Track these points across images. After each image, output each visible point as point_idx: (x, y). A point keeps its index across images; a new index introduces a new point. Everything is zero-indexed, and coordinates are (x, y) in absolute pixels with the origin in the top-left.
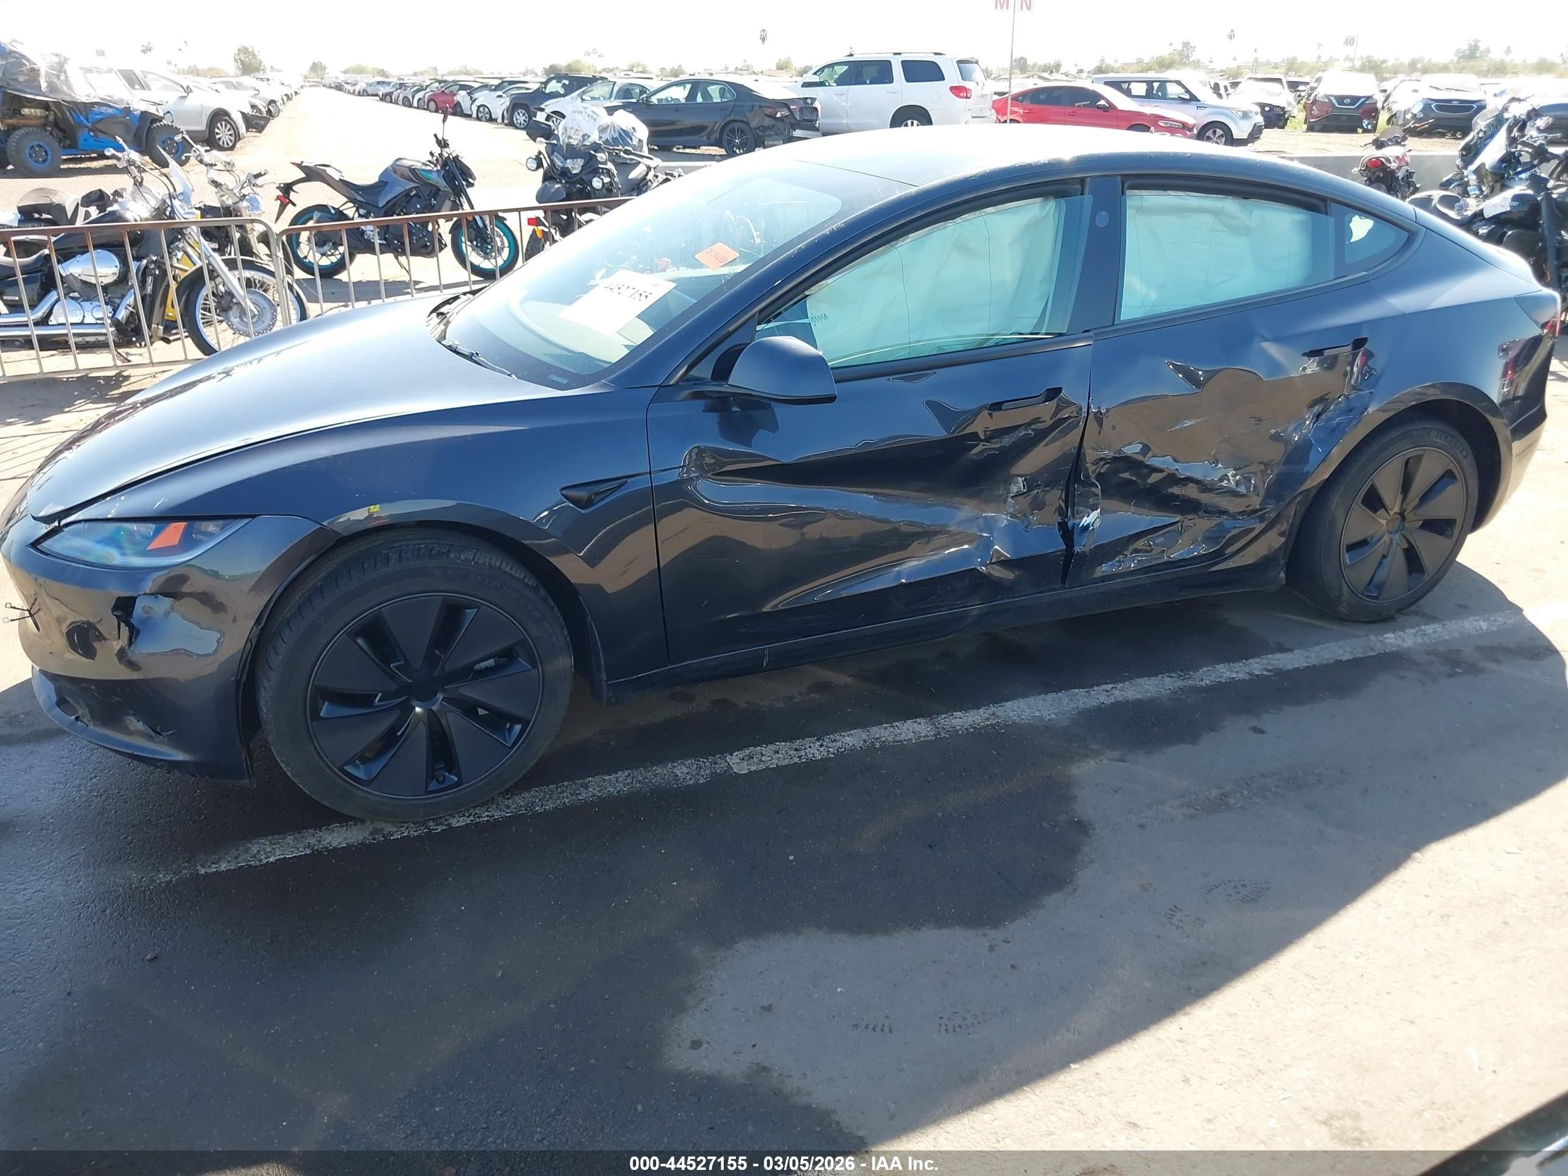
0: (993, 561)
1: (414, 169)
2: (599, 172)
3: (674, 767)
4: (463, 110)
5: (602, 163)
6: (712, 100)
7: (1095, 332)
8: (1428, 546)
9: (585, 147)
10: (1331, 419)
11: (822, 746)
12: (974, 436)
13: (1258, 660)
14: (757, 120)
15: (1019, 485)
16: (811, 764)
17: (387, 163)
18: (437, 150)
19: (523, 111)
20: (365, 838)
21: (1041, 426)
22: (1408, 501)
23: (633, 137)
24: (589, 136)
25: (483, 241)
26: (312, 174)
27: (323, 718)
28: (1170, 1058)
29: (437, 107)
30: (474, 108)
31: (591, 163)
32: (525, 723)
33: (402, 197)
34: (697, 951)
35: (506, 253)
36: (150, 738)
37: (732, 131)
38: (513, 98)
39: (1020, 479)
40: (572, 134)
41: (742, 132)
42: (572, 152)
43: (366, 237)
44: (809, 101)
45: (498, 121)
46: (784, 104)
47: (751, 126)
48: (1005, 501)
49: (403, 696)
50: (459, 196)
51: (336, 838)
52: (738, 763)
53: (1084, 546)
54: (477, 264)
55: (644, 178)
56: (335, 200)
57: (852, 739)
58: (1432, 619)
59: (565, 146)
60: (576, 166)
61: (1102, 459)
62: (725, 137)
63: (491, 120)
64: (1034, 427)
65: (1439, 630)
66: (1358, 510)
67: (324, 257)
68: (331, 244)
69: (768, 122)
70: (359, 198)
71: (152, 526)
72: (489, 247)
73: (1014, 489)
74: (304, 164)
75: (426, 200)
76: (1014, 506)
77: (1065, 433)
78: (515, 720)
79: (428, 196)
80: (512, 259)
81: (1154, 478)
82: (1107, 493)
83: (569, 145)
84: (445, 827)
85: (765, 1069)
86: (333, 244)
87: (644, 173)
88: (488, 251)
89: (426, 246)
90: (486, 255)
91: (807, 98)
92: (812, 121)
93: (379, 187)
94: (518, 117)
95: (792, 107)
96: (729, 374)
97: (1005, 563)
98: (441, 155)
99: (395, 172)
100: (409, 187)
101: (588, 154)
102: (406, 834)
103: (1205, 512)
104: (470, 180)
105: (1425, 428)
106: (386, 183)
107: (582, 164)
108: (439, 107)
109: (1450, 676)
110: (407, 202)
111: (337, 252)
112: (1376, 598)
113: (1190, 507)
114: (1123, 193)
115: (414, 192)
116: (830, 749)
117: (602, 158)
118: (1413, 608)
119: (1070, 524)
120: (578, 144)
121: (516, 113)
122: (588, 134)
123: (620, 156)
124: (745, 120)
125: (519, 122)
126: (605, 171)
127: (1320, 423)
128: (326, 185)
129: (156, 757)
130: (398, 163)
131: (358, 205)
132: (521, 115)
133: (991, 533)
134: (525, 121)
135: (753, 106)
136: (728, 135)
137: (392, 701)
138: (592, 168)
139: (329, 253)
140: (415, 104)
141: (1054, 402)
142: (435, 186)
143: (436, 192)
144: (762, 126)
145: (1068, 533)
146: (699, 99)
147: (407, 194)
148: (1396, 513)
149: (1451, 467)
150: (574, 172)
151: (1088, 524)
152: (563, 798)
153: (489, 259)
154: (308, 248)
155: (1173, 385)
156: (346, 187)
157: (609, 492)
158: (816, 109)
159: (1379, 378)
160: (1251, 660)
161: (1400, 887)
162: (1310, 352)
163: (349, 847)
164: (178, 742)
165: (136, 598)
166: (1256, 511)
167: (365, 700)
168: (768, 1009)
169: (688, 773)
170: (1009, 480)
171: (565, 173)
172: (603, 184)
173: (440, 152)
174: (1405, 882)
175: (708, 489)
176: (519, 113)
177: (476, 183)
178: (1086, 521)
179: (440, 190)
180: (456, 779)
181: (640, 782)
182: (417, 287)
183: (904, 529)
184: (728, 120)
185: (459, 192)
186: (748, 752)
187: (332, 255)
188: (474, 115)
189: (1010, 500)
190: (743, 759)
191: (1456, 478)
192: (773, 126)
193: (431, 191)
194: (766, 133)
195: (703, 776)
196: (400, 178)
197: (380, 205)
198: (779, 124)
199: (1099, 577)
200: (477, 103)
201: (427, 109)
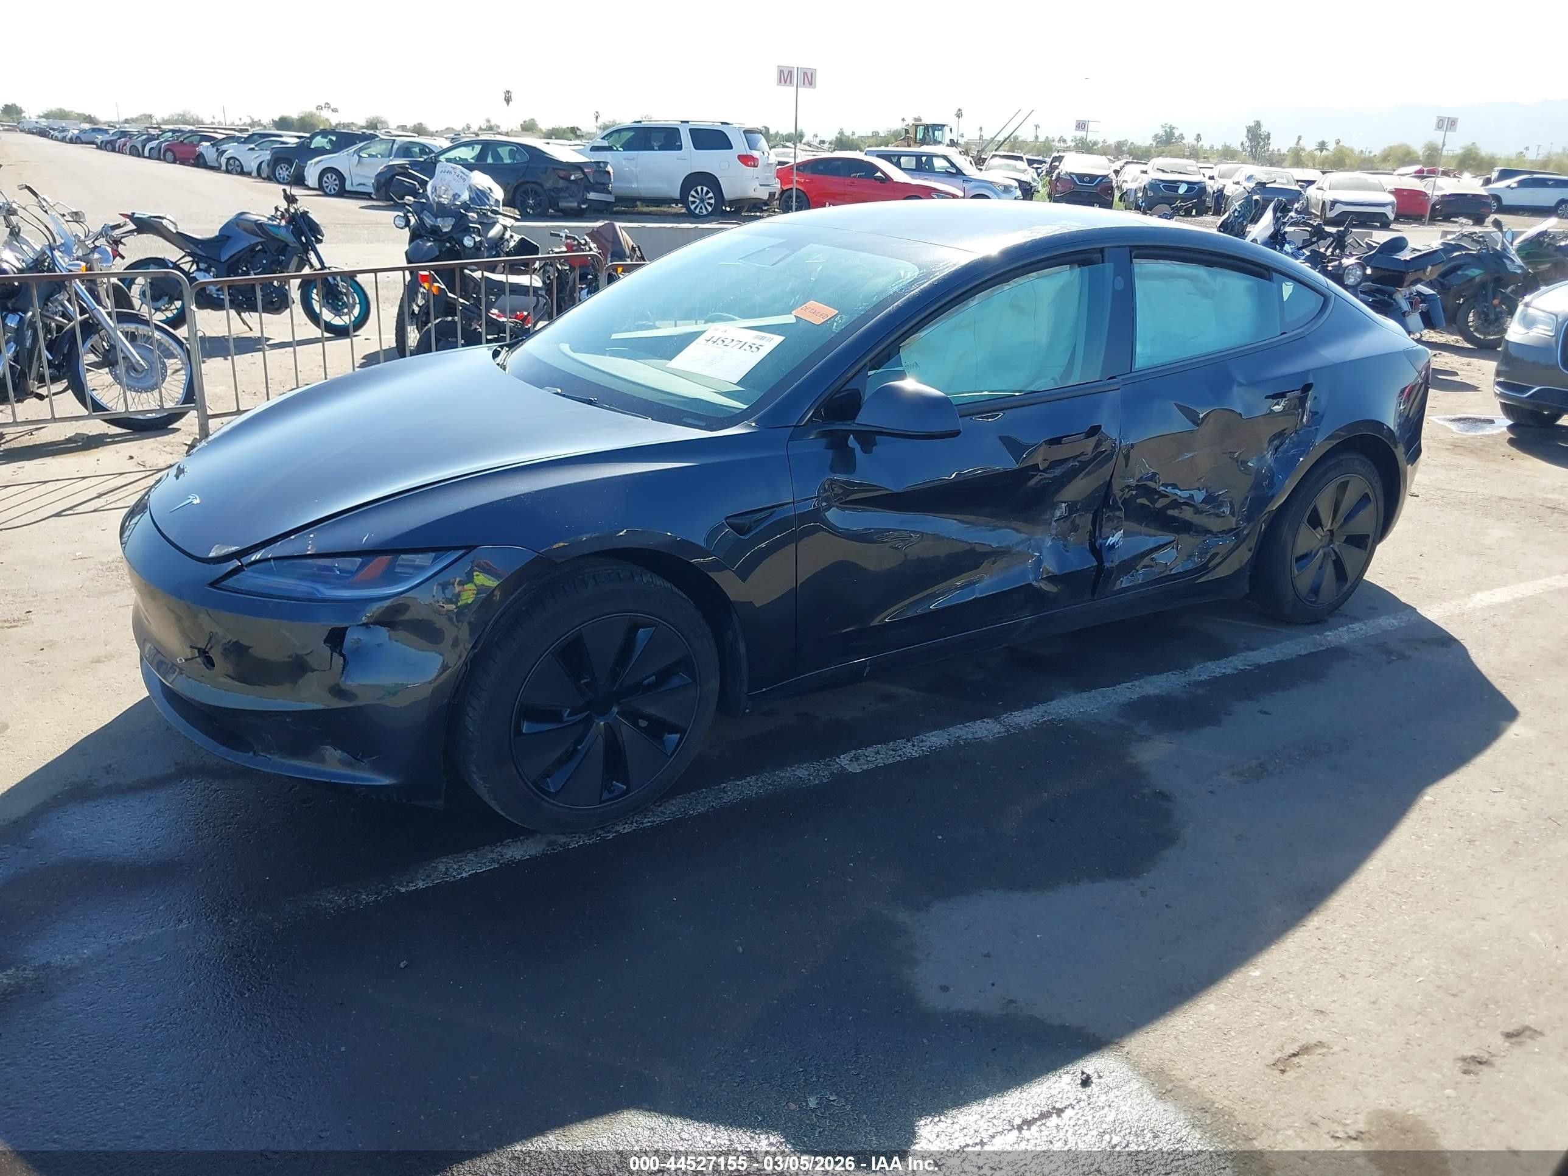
0: (1045, 576)
1: (261, 223)
2: (470, 231)
3: (794, 771)
4: (206, 162)
5: (472, 223)
6: (502, 161)
7: (1122, 377)
8: (1350, 556)
9: (455, 207)
10: (1286, 451)
11: (914, 746)
12: (1035, 467)
13: (1236, 657)
14: (551, 182)
15: (1061, 510)
16: (911, 761)
17: (229, 215)
18: (283, 205)
19: (287, 166)
20: (544, 850)
21: (1083, 458)
22: (1337, 519)
23: (490, 197)
24: (459, 196)
25: (333, 298)
26: (145, 226)
27: (524, 734)
28: (1322, 961)
29: (175, 157)
30: (223, 161)
31: (461, 223)
32: (682, 731)
33: (246, 253)
34: (902, 916)
35: (356, 311)
36: (350, 765)
37: (526, 193)
38: (275, 153)
39: (1063, 505)
40: (442, 193)
41: (536, 193)
42: (442, 211)
43: (208, 292)
44: (602, 165)
45: (253, 175)
46: (578, 167)
47: (545, 188)
48: (1050, 524)
49: (586, 711)
50: (306, 252)
51: (516, 851)
52: (846, 762)
53: (1112, 562)
54: (328, 320)
55: (502, 238)
56: (172, 253)
57: (936, 739)
58: (1354, 619)
59: (435, 206)
60: (447, 224)
61: (1128, 486)
62: (518, 197)
63: (242, 173)
64: (1079, 459)
65: (1364, 627)
66: (1305, 529)
67: (158, 313)
68: (166, 299)
69: (561, 184)
70: (199, 252)
71: (358, 560)
72: (340, 303)
73: (1058, 513)
74: (136, 216)
75: (274, 255)
76: (1056, 529)
77: (1101, 464)
78: (672, 729)
79: (276, 251)
80: (364, 317)
81: (1161, 503)
82: (1128, 517)
83: (439, 204)
84: (614, 834)
85: (1011, 1001)
86: (169, 299)
87: (501, 232)
88: (339, 308)
89: (277, 303)
90: (337, 312)
91: (599, 162)
92: (604, 184)
93: (218, 242)
94: (281, 171)
95: (586, 170)
96: (856, 415)
97: (1052, 579)
98: (287, 210)
99: (238, 225)
100: (256, 241)
101: (458, 215)
102: (581, 843)
103: (1195, 532)
104: (319, 237)
105: (1350, 459)
106: (229, 237)
107: (453, 223)
108: (177, 157)
109: (1389, 663)
110: (253, 257)
111: (173, 307)
112: (1314, 602)
113: (1185, 527)
114: (1131, 262)
115: (260, 247)
116: (923, 748)
117: (473, 217)
118: (1337, 612)
119: (1097, 544)
120: (448, 204)
121: (279, 167)
122: (459, 193)
123: (488, 216)
124: (539, 181)
125: (282, 176)
126: (476, 230)
127: (1279, 455)
128: (161, 239)
129: (357, 783)
130: (243, 217)
131: (196, 259)
132: (284, 169)
133: (1040, 552)
134: (288, 175)
135: (547, 168)
136: (521, 196)
137: (575, 717)
138: (462, 227)
139: (163, 308)
140: (146, 153)
141: (1096, 437)
142: (283, 241)
143: (283, 248)
144: (555, 188)
145: (1097, 552)
146: (490, 160)
147: (252, 248)
148: (1328, 530)
149: (1367, 491)
150: (445, 230)
151: (1114, 543)
152: (709, 802)
153: (340, 316)
154: (140, 302)
155: (1179, 423)
156: (181, 240)
157: (762, 521)
158: (608, 173)
159: (1322, 416)
160: (1230, 658)
161: (1428, 822)
162: (1274, 395)
163: (533, 858)
164: (380, 767)
165: (347, 628)
166: (1231, 530)
167: (554, 716)
168: (988, 955)
169: (809, 775)
170: (1055, 506)
171: (435, 232)
172: (475, 242)
173: (286, 207)
174: (1430, 819)
175: (833, 515)
176: (281, 168)
177: (324, 239)
178: (1111, 540)
179: (288, 245)
180: (625, 787)
181: (770, 784)
182: (268, 343)
183: (979, 549)
184: (521, 180)
185: (309, 247)
186: (852, 754)
187: (166, 309)
188: (224, 168)
189: (1053, 523)
190: (851, 761)
191: (1370, 499)
192: (567, 188)
193: (279, 247)
194: (561, 195)
195: (824, 776)
196: (244, 232)
197: (223, 261)
198: (574, 187)
199: (1118, 590)
200: (227, 155)
201: (165, 160)
